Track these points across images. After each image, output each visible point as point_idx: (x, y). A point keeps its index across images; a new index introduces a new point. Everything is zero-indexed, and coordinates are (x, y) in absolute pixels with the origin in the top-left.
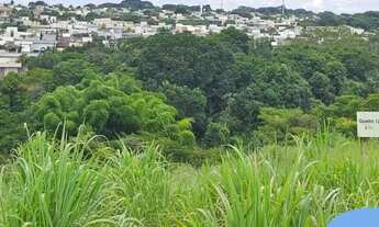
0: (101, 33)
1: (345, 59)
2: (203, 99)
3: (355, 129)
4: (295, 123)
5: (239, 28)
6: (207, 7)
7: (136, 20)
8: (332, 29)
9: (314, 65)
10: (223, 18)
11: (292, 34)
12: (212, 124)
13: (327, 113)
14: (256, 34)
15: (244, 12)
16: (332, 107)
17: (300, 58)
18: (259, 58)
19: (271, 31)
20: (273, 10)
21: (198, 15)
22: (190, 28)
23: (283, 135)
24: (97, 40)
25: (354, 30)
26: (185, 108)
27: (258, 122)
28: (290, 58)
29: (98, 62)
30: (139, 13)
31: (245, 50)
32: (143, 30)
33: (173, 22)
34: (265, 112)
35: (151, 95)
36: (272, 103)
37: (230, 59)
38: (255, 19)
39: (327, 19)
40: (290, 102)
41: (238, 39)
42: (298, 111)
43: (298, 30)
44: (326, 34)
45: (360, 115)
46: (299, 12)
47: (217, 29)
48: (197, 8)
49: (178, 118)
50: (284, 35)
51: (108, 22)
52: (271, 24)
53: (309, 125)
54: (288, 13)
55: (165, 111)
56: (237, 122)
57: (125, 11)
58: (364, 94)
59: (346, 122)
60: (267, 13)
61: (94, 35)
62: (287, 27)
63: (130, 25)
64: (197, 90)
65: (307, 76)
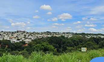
0: (43, 36)
1: (79, 40)
2: (58, 46)
3: (81, 50)
4: (72, 49)
5: (63, 35)
6: (58, 33)
8: (77, 35)
9: (75, 41)
10: (61, 34)
11: (71, 36)
12: (59, 49)
13: (77, 48)
14: (66, 36)
15: (64, 33)
17: (72, 40)
18: (66, 40)
19: (68, 36)
20: (68, 33)
21: (57, 34)
22: (56, 36)
23: (70, 51)
24: (43, 37)
25: (80, 36)
26: (56, 47)
28: (71, 40)
29: (43, 40)
30: (49, 33)
31: (64, 39)
32: (49, 36)
33: (54, 35)
34: (67, 48)
35: (51, 45)
36: (68, 46)
37: (62, 40)
38: (66, 34)
39: (76, 34)
40: (71, 46)
41: (63, 37)
43: (72, 36)
44: (76, 36)
45: (82, 48)
46: (72, 33)
47: (60, 36)
48: (57, 33)
50: (70, 36)
51: (44, 35)
53: (74, 49)
54: (70, 33)
55: (53, 48)
56: (63, 49)
57: (47, 33)
58: (82, 45)
59: (80, 49)
60: (67, 33)
61: (42, 37)
63: (47, 35)
64: (57, 44)
65: (73, 42)
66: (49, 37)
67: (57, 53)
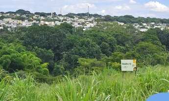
0: (7, 25)
1: (116, 36)
2: (53, 55)
3: (120, 67)
4: (93, 65)
5: (69, 22)
6: (54, 14)
7: (23, 19)
8: (110, 23)
10: (61, 18)
11: (92, 25)
12: (56, 65)
13: (108, 60)
14: (76, 25)
15: (71, 15)
16: (110, 58)
17: (95, 36)
18: (78, 36)
19: (83, 24)
20: (84, 15)
21: (51, 17)
22: (47, 23)
23: (88, 70)
24: (5, 28)
25: (119, 23)
26: (45, 58)
27: (77, 64)
28: (91, 36)
29: (6, 38)
30: (24, 16)
31: (71, 32)
32: (26, 24)
33: (39, 20)
35: (30, 52)
36: (83, 56)
37: (64, 36)
38: (76, 19)
39: (108, 18)
40: (91, 56)
41: (68, 27)
42: (95, 59)
43: (95, 23)
44: (108, 25)
45: (122, 61)
46: (96, 15)
47: (58, 23)
48: (50, 14)
49: (42, 63)
50: (88, 26)
51: (10, 20)
52: (83, 20)
53: (100, 66)
54: (90, 16)
55: (36, 60)
56: (67, 64)
57: (18, 15)
58: (124, 52)
59: (116, 64)
60: (81, 16)
61: (4, 26)
62: (90, 22)
63: (20, 22)
64: (50, 51)
65: (99, 44)
66: (23, 29)
67: (50, 77)
